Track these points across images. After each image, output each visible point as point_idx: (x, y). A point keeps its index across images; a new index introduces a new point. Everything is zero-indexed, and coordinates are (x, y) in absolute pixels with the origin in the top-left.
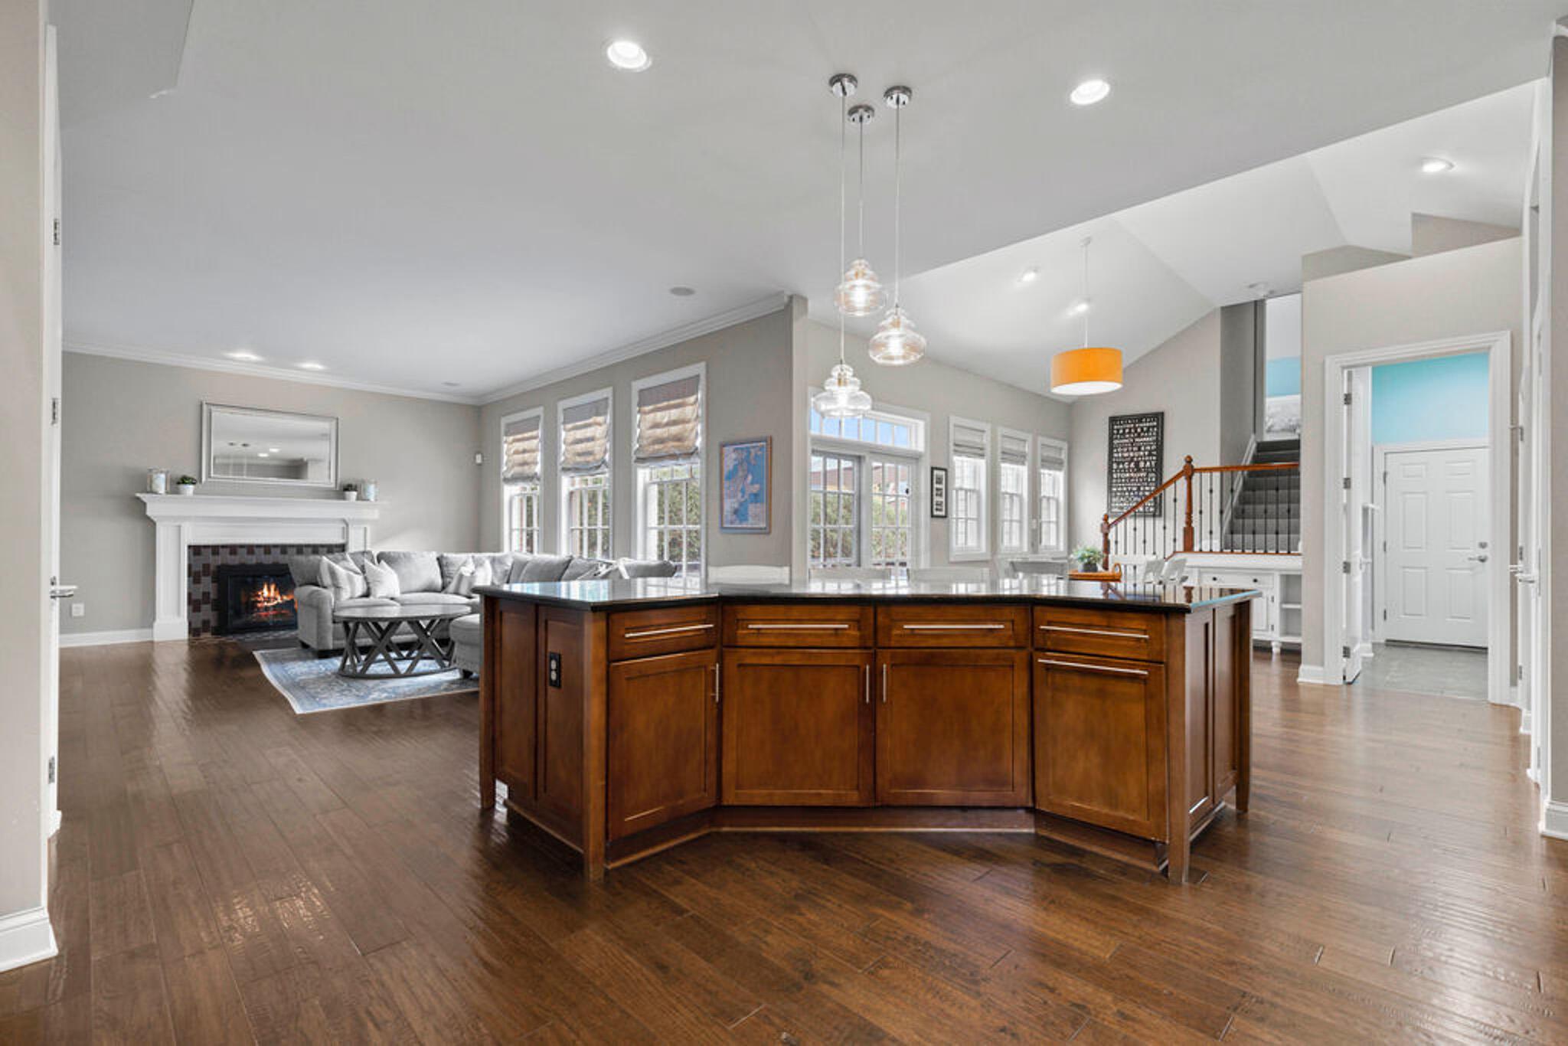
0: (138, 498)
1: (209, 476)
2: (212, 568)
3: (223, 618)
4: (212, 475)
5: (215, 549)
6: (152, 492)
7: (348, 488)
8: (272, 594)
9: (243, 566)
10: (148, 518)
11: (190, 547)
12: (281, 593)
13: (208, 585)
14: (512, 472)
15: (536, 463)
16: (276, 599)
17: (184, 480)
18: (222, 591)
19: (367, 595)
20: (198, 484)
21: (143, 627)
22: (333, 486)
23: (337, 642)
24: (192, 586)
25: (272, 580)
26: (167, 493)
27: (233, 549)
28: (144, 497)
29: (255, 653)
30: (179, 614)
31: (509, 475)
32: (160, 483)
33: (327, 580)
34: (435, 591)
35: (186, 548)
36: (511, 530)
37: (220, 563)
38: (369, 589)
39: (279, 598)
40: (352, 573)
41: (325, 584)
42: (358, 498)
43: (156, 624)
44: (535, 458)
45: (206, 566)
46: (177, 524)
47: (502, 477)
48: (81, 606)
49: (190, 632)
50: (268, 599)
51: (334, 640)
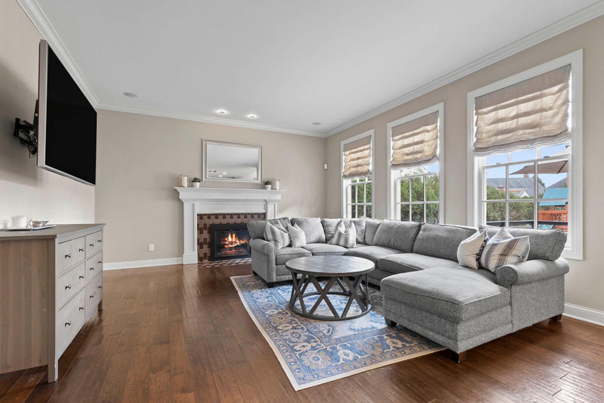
0: (176, 190)
1: (206, 178)
2: (208, 226)
3: (212, 252)
4: (207, 178)
5: (209, 216)
6: (181, 186)
7: (267, 183)
8: (234, 240)
9: (221, 224)
10: (180, 200)
11: (198, 215)
12: (239, 239)
13: (206, 235)
14: (349, 172)
15: (368, 164)
16: (236, 243)
17: (195, 180)
18: (212, 237)
19: (290, 245)
20: (201, 182)
21: (178, 256)
22: (260, 182)
23: (278, 277)
24: (199, 235)
25: (233, 232)
26: (188, 187)
27: (217, 216)
28: (178, 189)
29: (231, 278)
30: (194, 250)
31: (347, 173)
32: (185, 182)
33: (270, 236)
34: (322, 242)
35: (197, 215)
36: (347, 205)
37: (211, 223)
38: (291, 241)
39: (238, 242)
40: (283, 232)
41: (269, 239)
42: (272, 188)
43: (184, 255)
44: (368, 161)
45: (205, 225)
46: (193, 203)
47: (342, 175)
48: (153, 245)
49: (198, 260)
50: (232, 243)
51: (277, 275)
